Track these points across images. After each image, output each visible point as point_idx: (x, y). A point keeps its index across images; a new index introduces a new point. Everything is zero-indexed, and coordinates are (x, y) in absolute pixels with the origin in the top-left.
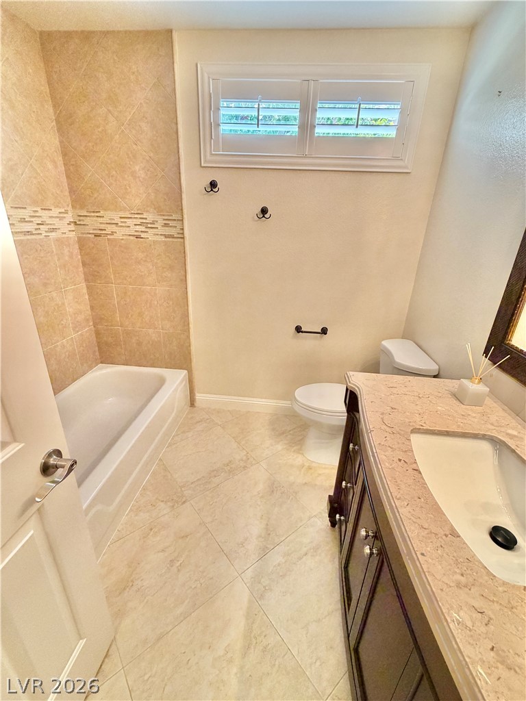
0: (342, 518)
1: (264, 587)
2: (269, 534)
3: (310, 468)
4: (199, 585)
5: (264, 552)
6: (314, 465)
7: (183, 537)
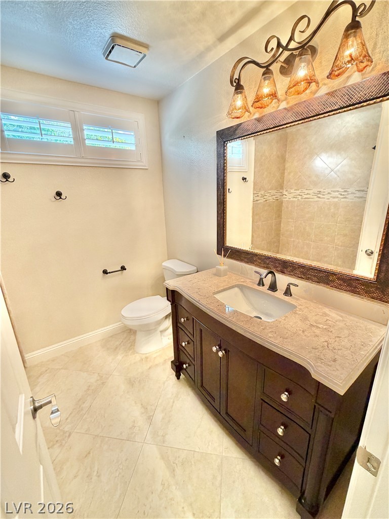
0: (187, 365)
1: (162, 436)
2: (147, 408)
3: (147, 358)
4: (121, 471)
5: (150, 419)
6: (147, 355)
7: (86, 456)
